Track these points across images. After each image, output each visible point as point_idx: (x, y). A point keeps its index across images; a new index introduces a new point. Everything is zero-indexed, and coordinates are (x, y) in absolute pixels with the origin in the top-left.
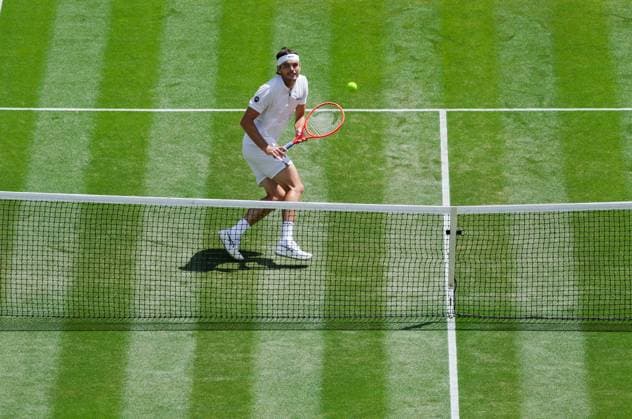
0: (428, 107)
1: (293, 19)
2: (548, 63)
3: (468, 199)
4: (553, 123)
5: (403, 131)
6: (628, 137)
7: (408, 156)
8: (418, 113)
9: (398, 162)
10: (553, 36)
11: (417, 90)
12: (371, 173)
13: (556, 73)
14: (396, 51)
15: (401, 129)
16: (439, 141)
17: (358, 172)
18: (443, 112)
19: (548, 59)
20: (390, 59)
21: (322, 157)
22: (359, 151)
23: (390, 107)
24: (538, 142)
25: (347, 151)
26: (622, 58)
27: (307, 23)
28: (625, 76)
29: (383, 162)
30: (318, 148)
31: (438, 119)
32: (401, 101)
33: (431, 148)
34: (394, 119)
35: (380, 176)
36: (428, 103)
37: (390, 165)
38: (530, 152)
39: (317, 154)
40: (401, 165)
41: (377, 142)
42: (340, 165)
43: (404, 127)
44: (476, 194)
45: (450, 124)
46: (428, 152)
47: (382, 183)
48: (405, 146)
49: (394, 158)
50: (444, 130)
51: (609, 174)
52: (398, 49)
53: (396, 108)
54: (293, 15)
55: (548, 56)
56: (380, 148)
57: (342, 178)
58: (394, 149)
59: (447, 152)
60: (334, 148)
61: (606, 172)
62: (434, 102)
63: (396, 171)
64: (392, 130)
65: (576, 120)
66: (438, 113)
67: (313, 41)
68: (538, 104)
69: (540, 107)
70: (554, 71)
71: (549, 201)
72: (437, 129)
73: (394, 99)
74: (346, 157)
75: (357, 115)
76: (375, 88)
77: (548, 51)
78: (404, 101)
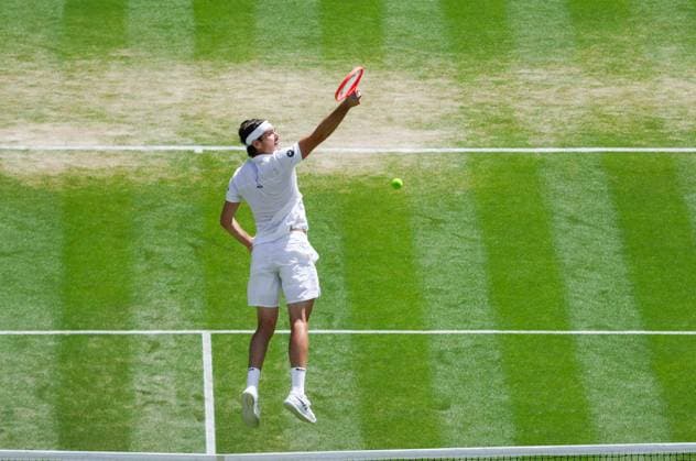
0: (189, 328)
1: (14, 217)
2: (338, 274)
3: (238, 446)
4: (346, 349)
5: (156, 358)
6: (438, 367)
7: (162, 390)
8: (174, 335)
9: (149, 397)
10: (344, 240)
11: (174, 308)
12: (114, 412)
13: (348, 285)
14: (147, 258)
15: (153, 356)
16: (202, 371)
17: (99, 410)
18: (206, 335)
19: (338, 269)
20: (140, 267)
21: (51, 392)
22: (100, 385)
23: (138, 328)
24: (326, 372)
25: (84, 384)
26: (430, 267)
27: (33, 222)
28: (433, 291)
29: (130, 398)
30: (47, 381)
31: (200, 343)
32: (153, 321)
33: (191, 380)
34: (144, 344)
35: (126, 415)
36: (187, 323)
37: (139, 402)
38: (317, 385)
39: (45, 388)
40: (152, 402)
41: (123, 373)
42: (75, 403)
43: (156, 354)
44: (249, 438)
45: (215, 350)
46: (188, 384)
47: (127, 425)
48: (158, 378)
49: (144, 393)
50: (207, 358)
51: (415, 414)
52: (148, 255)
53: (146, 329)
54: (14, 213)
55: (338, 265)
56: (126, 380)
57: (76, 419)
58: (144, 381)
59: (211, 385)
60: (66, 381)
61: (412, 411)
62: (195, 322)
63: (147, 409)
64: (142, 358)
65: (374, 345)
66: (200, 336)
67: (40, 244)
68: (326, 324)
69: (329, 328)
70: (346, 284)
71: (341, 448)
72: (200, 356)
73: (146, 318)
74: (83, 391)
75: (95, 339)
76: (120, 305)
77: (338, 259)
78: (157, 321)
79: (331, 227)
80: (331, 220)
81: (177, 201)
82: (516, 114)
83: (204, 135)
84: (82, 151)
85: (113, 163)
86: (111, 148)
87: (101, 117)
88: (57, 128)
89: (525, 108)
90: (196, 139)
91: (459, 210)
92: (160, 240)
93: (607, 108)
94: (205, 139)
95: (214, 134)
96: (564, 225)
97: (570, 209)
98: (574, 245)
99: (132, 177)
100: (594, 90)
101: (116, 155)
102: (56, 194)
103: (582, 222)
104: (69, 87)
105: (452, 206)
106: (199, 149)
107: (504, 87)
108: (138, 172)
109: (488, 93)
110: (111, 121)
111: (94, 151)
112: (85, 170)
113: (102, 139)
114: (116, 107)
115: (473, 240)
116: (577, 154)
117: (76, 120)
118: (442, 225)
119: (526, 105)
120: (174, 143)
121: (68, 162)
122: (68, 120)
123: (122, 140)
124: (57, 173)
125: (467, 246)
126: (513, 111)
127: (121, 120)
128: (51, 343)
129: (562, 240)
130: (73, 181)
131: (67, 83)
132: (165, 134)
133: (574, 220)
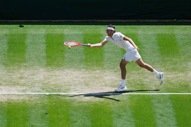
10: (91, 121)
79: (88, 117)
80: (88, 115)
81: (41, 110)
82: (145, 83)
83: (49, 89)
84: (12, 94)
85: (22, 98)
86: (21, 93)
87: (18, 84)
88: (5, 87)
89: (148, 81)
90: (47, 91)
91: (127, 112)
92: (36, 122)
93: (172, 81)
94: (49, 91)
95: (52, 89)
96: (159, 117)
97: (161, 112)
98: (162, 123)
99: (27, 102)
100: (168, 75)
101: (22, 95)
102: (4, 108)
103: (164, 116)
104: (8, 75)
105: (125, 111)
106: (48, 94)
107: (141, 74)
108: (29, 101)
109: (136, 76)
110: (21, 85)
111: (16, 94)
112: (13, 100)
113: (18, 91)
114: (23, 81)
115: (131, 121)
116: (163, 95)
117: (10, 85)
118: (122, 117)
119: (147, 80)
120: (40, 92)
121: (7, 97)
122: (8, 85)
123: (24, 91)
124: (5, 101)
125: (129, 123)
126: (143, 82)
127: (24, 85)
129: (159, 121)
130: (9, 103)
132: (37, 89)
133: (162, 115)
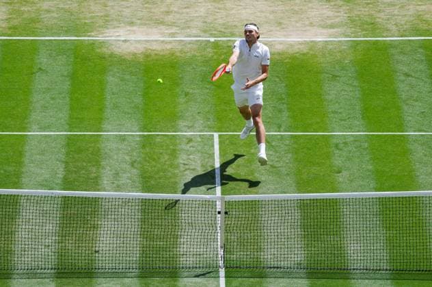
0: (206, 132)
1: (118, 75)
2: (283, 103)
3: (232, 191)
4: (287, 142)
5: (191, 147)
6: (335, 152)
7: (194, 163)
8: (200, 135)
9: (187, 167)
10: (286, 86)
11: (200, 122)
12: (170, 174)
13: (289, 109)
14: (186, 95)
15: (189, 145)
16: (214, 154)
17: (162, 174)
18: (216, 135)
19: (283, 101)
20: (182, 100)
21: (138, 164)
22: (162, 160)
23: (182, 131)
24: (278, 154)
25: (154, 160)
26: (331, 101)
27: (127, 77)
28: (333, 112)
29: (177, 167)
30: (135, 158)
31: (213, 139)
32: (189, 127)
33: (208, 158)
34: (184, 139)
35: (175, 175)
36: (206, 129)
37: (182, 169)
38: (273, 161)
39: (135, 162)
40: (189, 169)
41: (174, 154)
42: (150, 169)
43: (191, 144)
44: (238, 188)
45: (221, 143)
46: (206, 160)
47: (177, 180)
48: (191, 157)
49: (184, 164)
50: (217, 147)
51: (323, 175)
52: (187, 94)
53: (186, 132)
54: (118, 72)
55: (284, 99)
56: (176, 157)
57: (151, 177)
58: (184, 158)
59: (219, 160)
60: (145, 158)
61: (321, 174)
62: (211, 128)
63: (186, 172)
64: (183, 147)
65: (302, 141)
66: (213, 135)
67: (131, 89)
68: (278, 130)
69: (279, 132)
70: (288, 108)
71: (285, 193)
72: (213, 146)
73: (185, 126)
74: (154, 163)
75: (159, 137)
76: (172, 119)
77: (283, 96)
79: (280, 80)
80: (280, 76)
81: (201, 66)
82: (378, 20)
83: (214, 32)
84: (152, 41)
85: (169, 47)
86: (168, 39)
87: (162, 23)
88: (141, 29)
89: (383, 17)
90: (211, 34)
91: (347, 70)
92: (193, 87)
93: (426, 16)
94: (215, 34)
95: (220, 31)
96: (402, 78)
97: (405, 69)
98: (407, 88)
99: (178, 54)
100: (418, 7)
101: (170, 42)
102: (139, 63)
103: (411, 76)
104: (146, 8)
105: (343, 69)
106: (212, 40)
107: (371, 6)
108: (181, 51)
109: (363, 9)
110: (169, 25)
111: (159, 40)
112: (154, 50)
113: (163, 34)
114: (170, 18)
115: (355, 86)
116: (409, 40)
117: (149, 24)
118: (338, 78)
119: (382, 15)
120: (200, 36)
121: (145, 46)
122: (146, 24)
123: (173, 35)
124: (140, 52)
125: (351, 89)
126: (375, 18)
127: (173, 24)
128: (138, 139)
129: (402, 86)
130: (147, 56)
131: (146, 5)
132: (194, 32)
133: (407, 75)
